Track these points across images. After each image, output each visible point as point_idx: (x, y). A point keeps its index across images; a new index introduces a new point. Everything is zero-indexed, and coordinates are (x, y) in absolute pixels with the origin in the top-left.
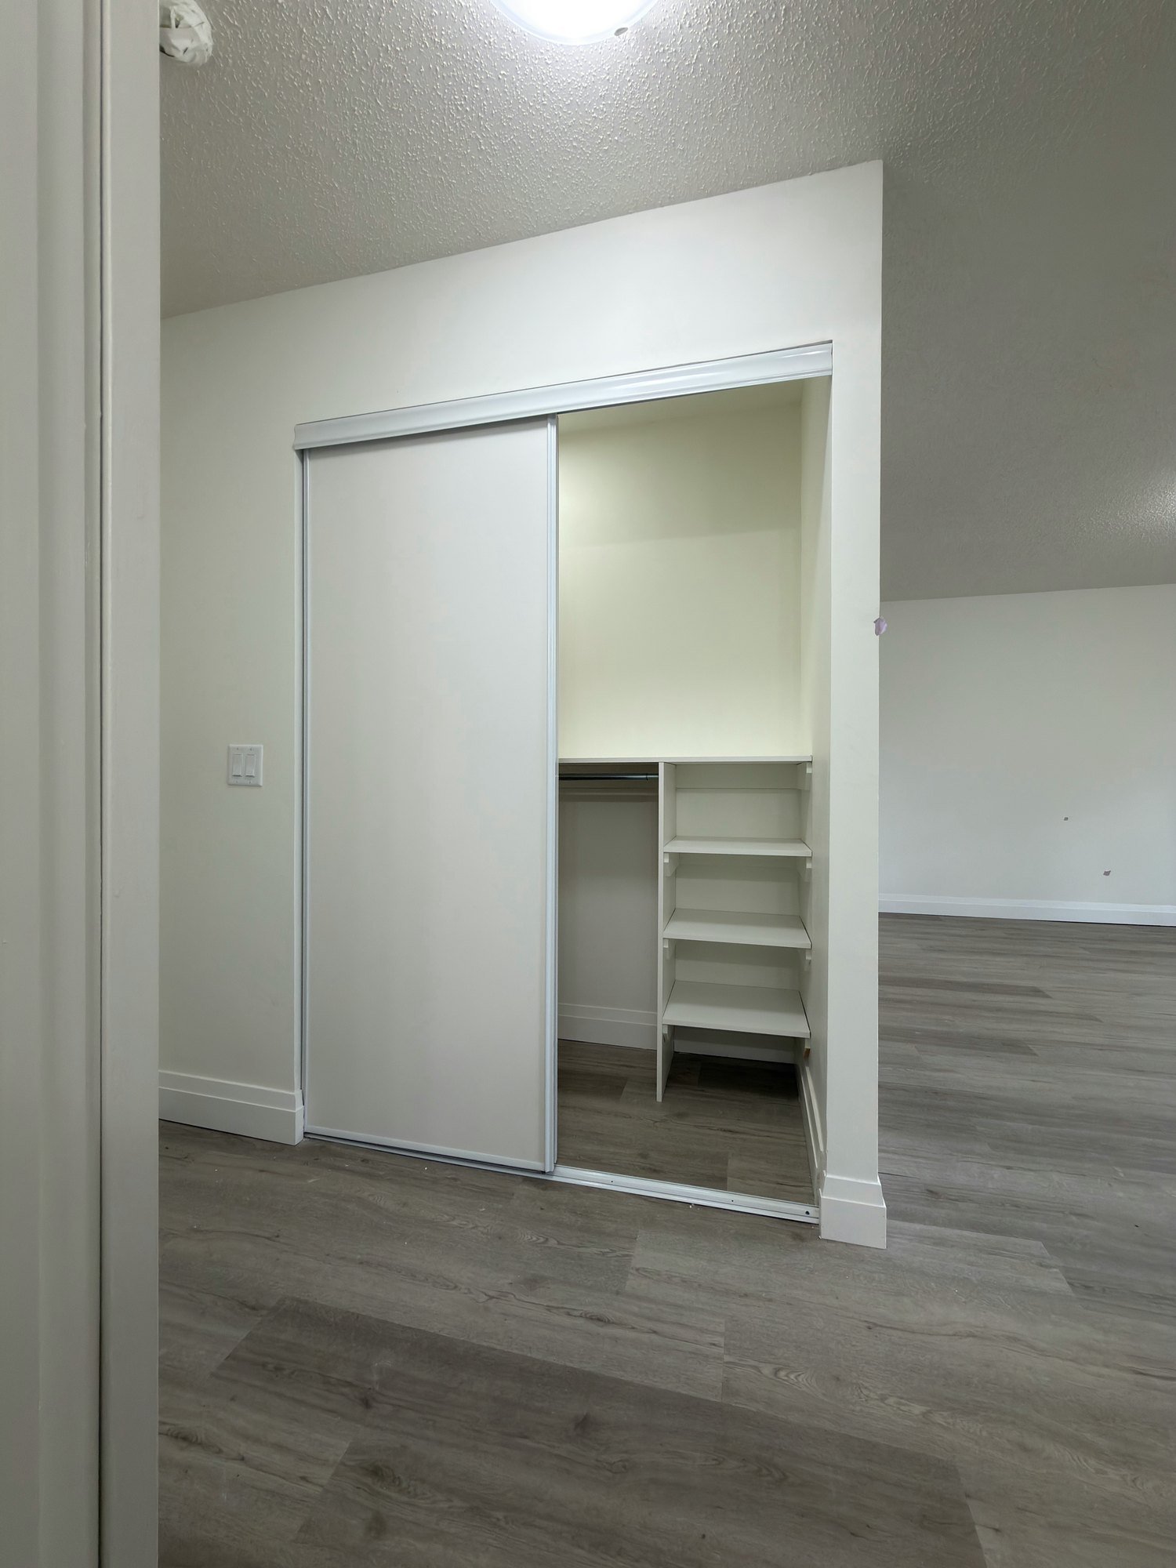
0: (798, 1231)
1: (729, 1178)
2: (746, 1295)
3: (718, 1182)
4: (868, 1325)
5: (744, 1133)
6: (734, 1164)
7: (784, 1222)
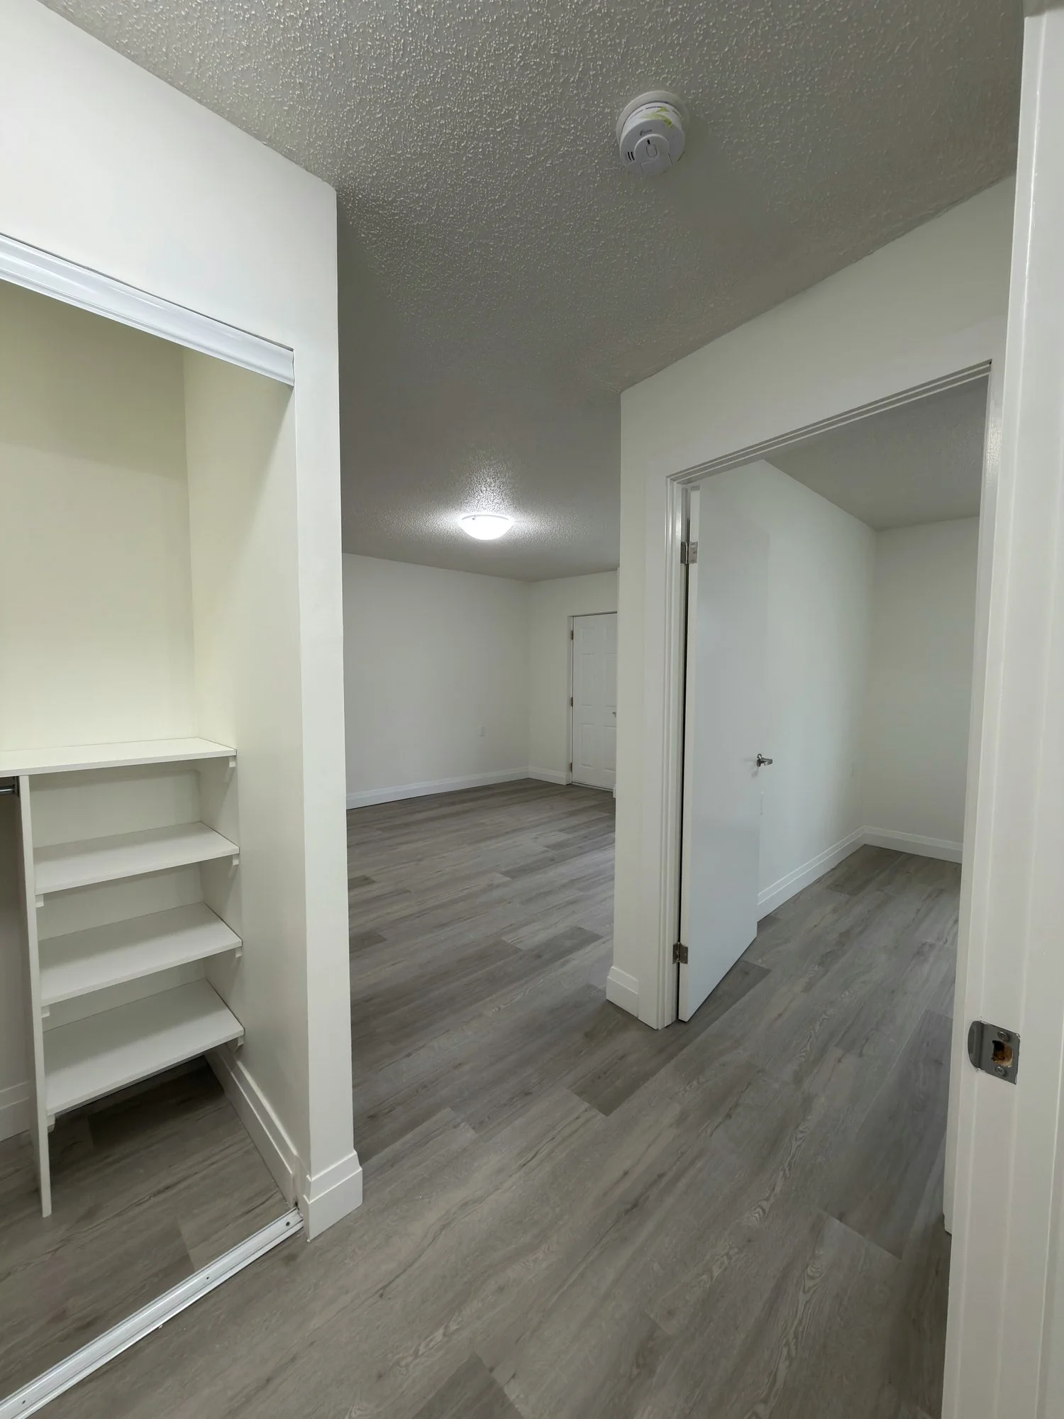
0: (285, 1253)
1: (191, 1252)
2: (268, 1380)
3: (181, 1268)
4: (377, 1295)
5: (185, 1179)
6: (188, 1229)
7: (270, 1254)
